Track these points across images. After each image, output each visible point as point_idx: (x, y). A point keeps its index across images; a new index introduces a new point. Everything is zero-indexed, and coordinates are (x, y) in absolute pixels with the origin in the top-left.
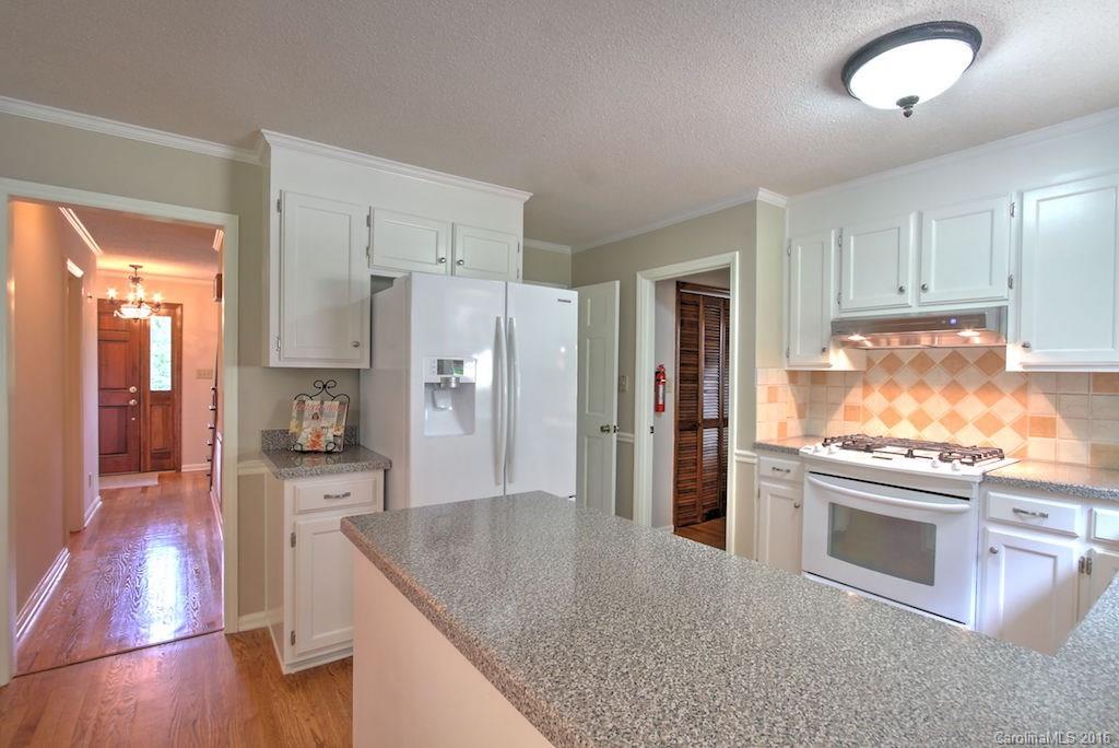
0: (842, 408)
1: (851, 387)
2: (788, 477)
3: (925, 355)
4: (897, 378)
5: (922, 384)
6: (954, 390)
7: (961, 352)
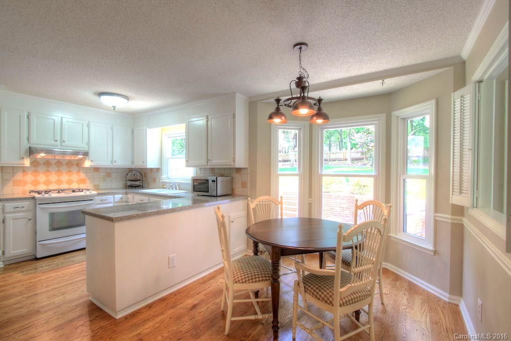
0: (12, 182)
1: (17, 173)
2: (23, 209)
3: (49, 161)
4: (38, 169)
5: (48, 171)
6: (59, 172)
7: (61, 161)
